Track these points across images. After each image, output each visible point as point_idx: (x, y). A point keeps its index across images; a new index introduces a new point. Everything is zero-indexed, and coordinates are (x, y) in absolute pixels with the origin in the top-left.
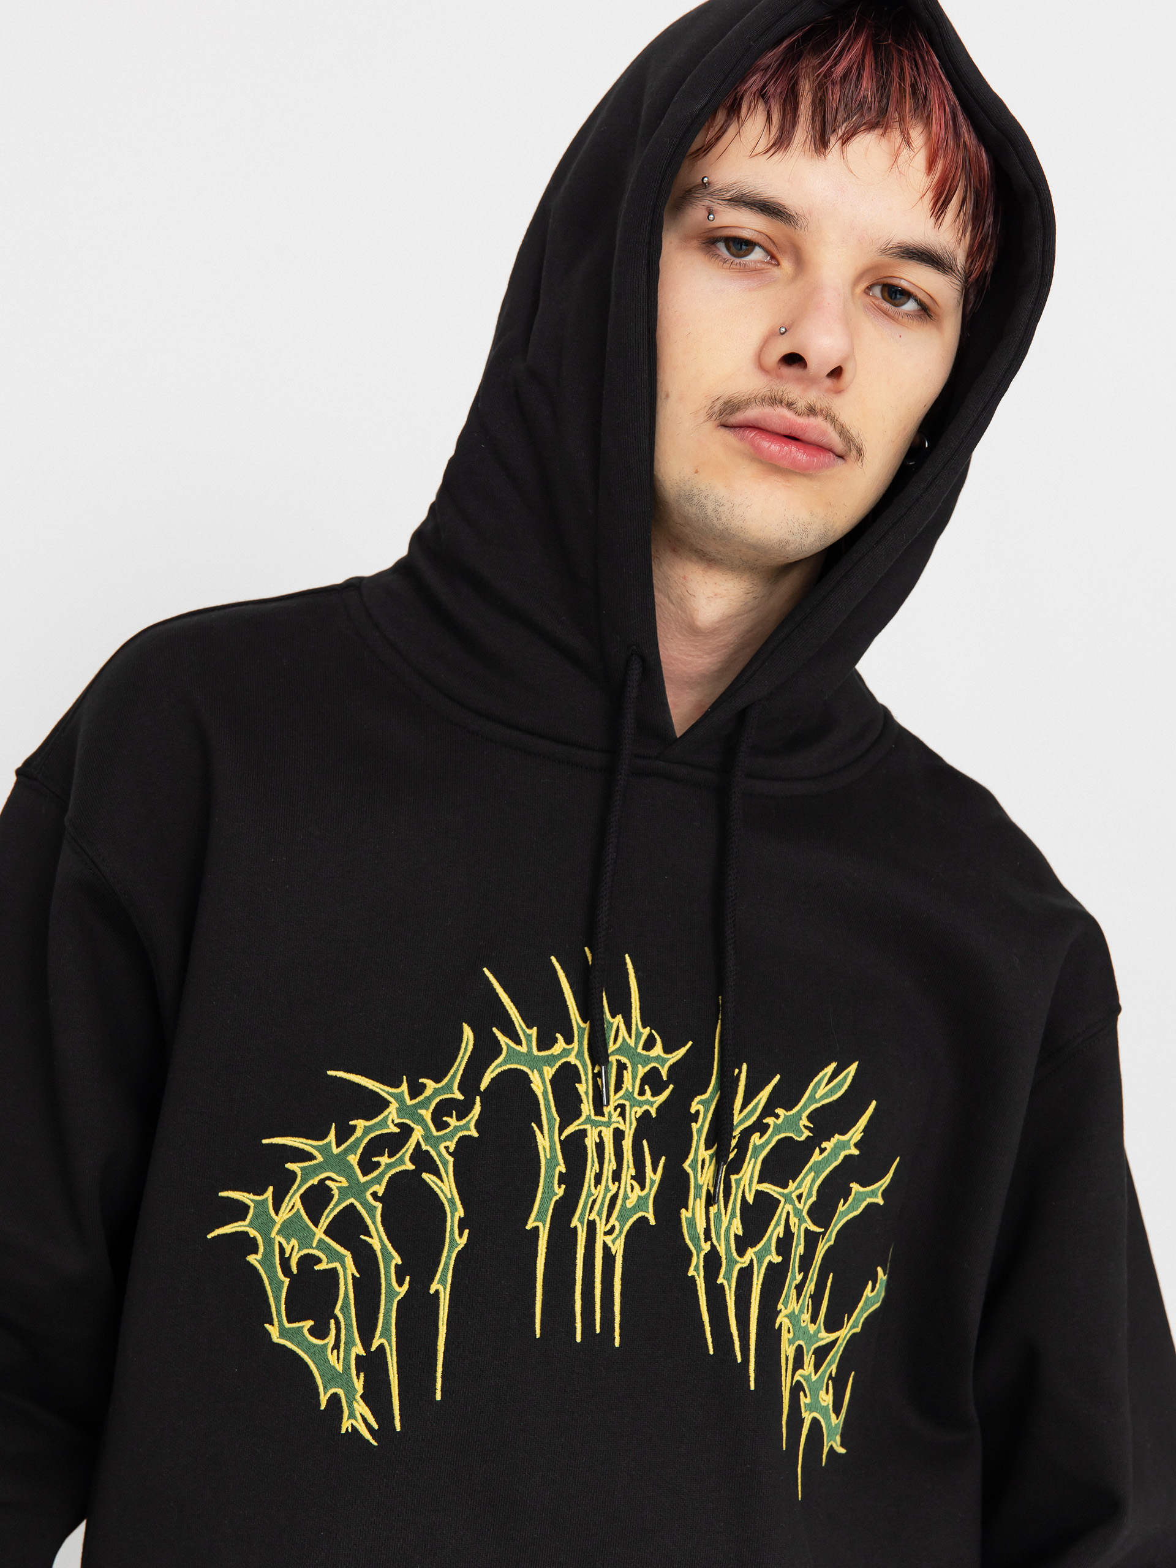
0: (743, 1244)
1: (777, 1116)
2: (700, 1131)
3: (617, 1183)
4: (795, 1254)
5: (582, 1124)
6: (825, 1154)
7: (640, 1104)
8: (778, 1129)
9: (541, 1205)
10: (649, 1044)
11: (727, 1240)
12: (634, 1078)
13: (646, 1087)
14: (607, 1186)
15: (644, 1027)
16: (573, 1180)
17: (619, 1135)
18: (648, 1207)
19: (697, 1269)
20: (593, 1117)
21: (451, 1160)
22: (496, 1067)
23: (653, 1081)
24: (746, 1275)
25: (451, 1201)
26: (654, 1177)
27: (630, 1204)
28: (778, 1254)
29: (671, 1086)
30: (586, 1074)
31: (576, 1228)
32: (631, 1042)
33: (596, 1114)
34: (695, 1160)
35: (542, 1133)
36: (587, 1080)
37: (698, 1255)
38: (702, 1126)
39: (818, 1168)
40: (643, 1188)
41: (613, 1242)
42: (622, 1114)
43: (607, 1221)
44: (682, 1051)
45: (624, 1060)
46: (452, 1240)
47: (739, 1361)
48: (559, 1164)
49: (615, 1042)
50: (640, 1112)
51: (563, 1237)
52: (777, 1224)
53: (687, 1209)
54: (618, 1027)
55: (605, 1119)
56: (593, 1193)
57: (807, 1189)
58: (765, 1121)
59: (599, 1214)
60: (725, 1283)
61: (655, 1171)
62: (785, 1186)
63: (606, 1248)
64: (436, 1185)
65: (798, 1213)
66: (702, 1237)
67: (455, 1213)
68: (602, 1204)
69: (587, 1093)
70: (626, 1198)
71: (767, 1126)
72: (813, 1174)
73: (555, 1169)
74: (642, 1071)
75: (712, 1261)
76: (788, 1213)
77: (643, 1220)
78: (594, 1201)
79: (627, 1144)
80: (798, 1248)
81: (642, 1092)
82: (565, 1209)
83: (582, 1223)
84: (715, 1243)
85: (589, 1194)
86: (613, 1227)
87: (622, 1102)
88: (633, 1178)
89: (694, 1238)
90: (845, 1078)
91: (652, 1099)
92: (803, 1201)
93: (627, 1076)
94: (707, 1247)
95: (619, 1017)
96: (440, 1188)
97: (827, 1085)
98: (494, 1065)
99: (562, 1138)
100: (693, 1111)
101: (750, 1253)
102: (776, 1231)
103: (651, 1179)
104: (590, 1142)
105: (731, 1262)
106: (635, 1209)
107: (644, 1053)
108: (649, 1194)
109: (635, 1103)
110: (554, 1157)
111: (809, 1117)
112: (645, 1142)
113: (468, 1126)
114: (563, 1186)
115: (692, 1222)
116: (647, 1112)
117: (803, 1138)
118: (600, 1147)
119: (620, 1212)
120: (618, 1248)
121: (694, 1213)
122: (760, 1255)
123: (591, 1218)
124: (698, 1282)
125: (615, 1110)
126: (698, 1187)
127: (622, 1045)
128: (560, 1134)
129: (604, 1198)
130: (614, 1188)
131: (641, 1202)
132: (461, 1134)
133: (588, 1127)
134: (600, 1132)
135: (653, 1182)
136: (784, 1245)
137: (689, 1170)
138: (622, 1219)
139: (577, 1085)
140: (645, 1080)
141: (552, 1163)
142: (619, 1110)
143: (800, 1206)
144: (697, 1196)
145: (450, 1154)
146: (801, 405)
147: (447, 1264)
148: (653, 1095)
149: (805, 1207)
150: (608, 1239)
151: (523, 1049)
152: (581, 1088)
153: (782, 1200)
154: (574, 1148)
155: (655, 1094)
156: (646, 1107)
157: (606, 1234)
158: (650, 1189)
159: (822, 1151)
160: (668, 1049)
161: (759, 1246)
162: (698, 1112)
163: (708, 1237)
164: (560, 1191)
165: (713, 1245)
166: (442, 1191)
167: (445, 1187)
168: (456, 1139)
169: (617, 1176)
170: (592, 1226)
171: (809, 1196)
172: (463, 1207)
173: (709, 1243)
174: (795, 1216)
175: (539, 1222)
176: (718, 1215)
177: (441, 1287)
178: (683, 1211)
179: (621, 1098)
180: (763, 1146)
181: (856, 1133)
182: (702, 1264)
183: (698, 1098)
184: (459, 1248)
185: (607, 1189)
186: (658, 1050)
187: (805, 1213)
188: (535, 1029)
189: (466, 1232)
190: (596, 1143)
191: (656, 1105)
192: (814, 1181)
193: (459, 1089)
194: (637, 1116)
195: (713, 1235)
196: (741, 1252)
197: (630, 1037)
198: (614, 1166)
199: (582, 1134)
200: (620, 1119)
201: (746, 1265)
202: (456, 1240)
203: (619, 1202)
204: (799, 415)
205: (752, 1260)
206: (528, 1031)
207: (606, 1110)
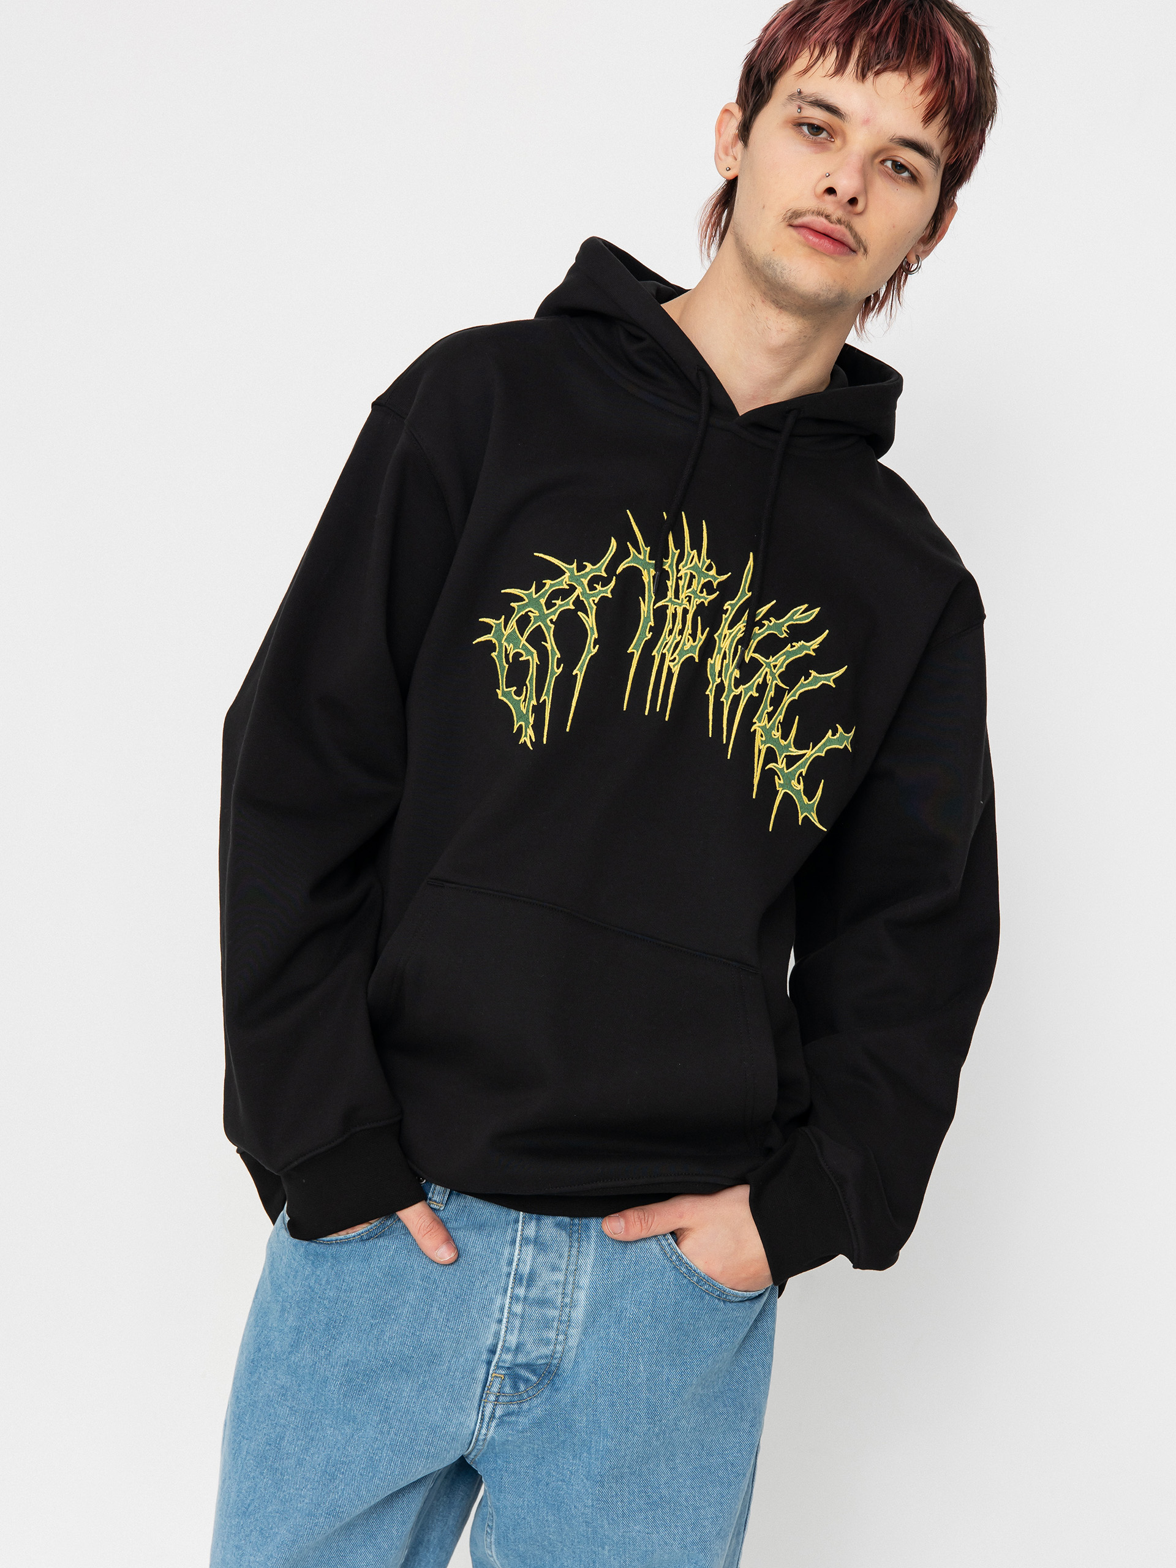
0: (738, 683)
1: (770, 622)
2: (726, 619)
3: (680, 636)
4: (768, 695)
5: (667, 602)
6: (794, 648)
7: (700, 598)
8: (769, 628)
9: (637, 641)
10: (709, 568)
11: (730, 680)
12: (698, 584)
13: (704, 590)
14: (675, 636)
15: (708, 559)
16: (657, 631)
17: (685, 612)
18: (696, 652)
19: (711, 691)
20: (673, 599)
21: (595, 607)
22: (626, 563)
23: (708, 587)
24: (737, 699)
25: (592, 629)
26: (701, 637)
27: (686, 648)
28: (757, 692)
29: (718, 592)
30: (673, 577)
31: (655, 655)
32: (700, 565)
33: (675, 598)
34: (721, 634)
35: (644, 603)
36: (673, 580)
37: (713, 684)
38: (728, 617)
39: (789, 655)
40: (694, 641)
41: (674, 666)
42: (689, 601)
43: (672, 655)
44: (725, 577)
45: (694, 573)
46: (589, 648)
47: (724, 742)
48: (651, 621)
49: (691, 563)
50: (699, 601)
51: (646, 659)
52: (759, 677)
53: (712, 659)
54: (693, 556)
55: (680, 602)
56: (667, 639)
57: (780, 664)
58: (763, 622)
59: (668, 650)
60: (725, 701)
61: (702, 634)
62: (768, 658)
63: (669, 669)
64: (585, 619)
65: (772, 674)
66: (717, 675)
67: (593, 635)
68: (671, 646)
69: (672, 586)
70: (684, 644)
71: (764, 625)
72: (785, 656)
73: (648, 623)
74: (703, 581)
75: (720, 688)
76: (767, 673)
77: (692, 658)
78: (667, 643)
79: (689, 617)
80: (771, 693)
81: (701, 592)
82: (650, 645)
83: (658, 654)
84: (723, 679)
85: (665, 639)
86: (675, 658)
87: (689, 594)
88: (689, 635)
89: (713, 675)
90: (812, 614)
91: (706, 596)
92: (776, 668)
93: (695, 582)
94: (718, 681)
95: (695, 551)
96: (587, 621)
97: (801, 614)
98: (624, 562)
99: (655, 607)
100: (725, 608)
101: (741, 688)
102: (758, 679)
103: (700, 638)
104: (670, 612)
105: (730, 691)
106: (688, 651)
107: (706, 572)
108: (697, 645)
109: (697, 596)
110: (649, 617)
111: (788, 627)
112: (699, 618)
113: (607, 591)
114: (651, 633)
115: (713, 666)
116: (703, 602)
117: (782, 637)
118: (674, 616)
119: (680, 651)
120: (676, 670)
121: (715, 662)
122: (747, 690)
123: (664, 652)
124: (710, 698)
125: (686, 598)
126: (720, 649)
127: (694, 565)
128: (654, 605)
129: (673, 642)
130: (678, 638)
131: (693, 648)
132: (602, 595)
133: (669, 604)
134: (676, 608)
135: (700, 639)
136: (762, 688)
137: (717, 639)
138: (680, 655)
139: (667, 581)
140: (704, 586)
141: (647, 619)
142: (688, 598)
143: (775, 671)
144: (719, 653)
145: (595, 604)
146: (834, 217)
147: (584, 661)
148: (708, 594)
149: (778, 672)
150: (671, 664)
151: (641, 557)
152: (669, 583)
153: (765, 665)
154: (660, 615)
155: (709, 594)
156: (702, 600)
157: (670, 661)
158: (698, 643)
159: (792, 646)
160: (719, 573)
161: (747, 685)
162: (727, 609)
163: (720, 675)
164: (649, 636)
165: (722, 680)
166: (588, 622)
167: (590, 621)
168: (599, 597)
169: (681, 632)
170: (663, 656)
171: (780, 668)
172: (598, 633)
173: (720, 678)
174: (771, 675)
175: (635, 650)
176: (728, 665)
177: (579, 672)
178: (709, 659)
179: (690, 592)
180: (759, 635)
181: (815, 643)
182: (714, 688)
183: (729, 602)
184: (592, 654)
185: (675, 638)
186: (713, 572)
187: (777, 675)
188: (649, 548)
189: (598, 646)
190: (673, 613)
191: (708, 600)
192: (785, 660)
193: (605, 571)
194: (697, 603)
195: (723, 675)
196: (736, 687)
197: (699, 562)
198: (680, 627)
199: (666, 607)
200: (688, 603)
201: (738, 694)
202: (591, 650)
203: (680, 646)
204: (832, 223)
205: (741, 692)
206: (646, 548)
207: (681, 597)
